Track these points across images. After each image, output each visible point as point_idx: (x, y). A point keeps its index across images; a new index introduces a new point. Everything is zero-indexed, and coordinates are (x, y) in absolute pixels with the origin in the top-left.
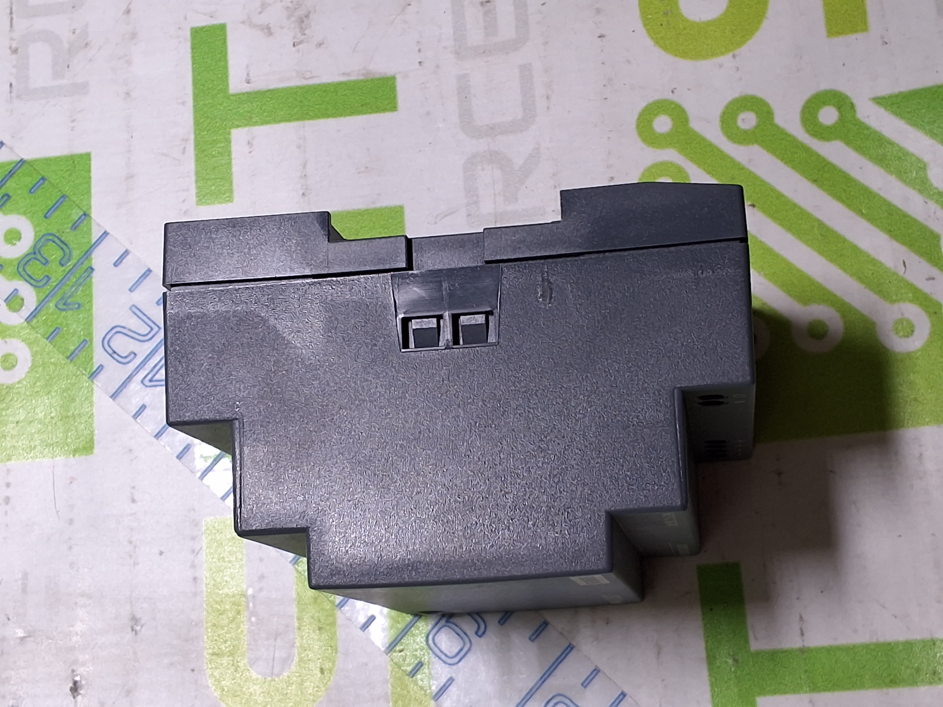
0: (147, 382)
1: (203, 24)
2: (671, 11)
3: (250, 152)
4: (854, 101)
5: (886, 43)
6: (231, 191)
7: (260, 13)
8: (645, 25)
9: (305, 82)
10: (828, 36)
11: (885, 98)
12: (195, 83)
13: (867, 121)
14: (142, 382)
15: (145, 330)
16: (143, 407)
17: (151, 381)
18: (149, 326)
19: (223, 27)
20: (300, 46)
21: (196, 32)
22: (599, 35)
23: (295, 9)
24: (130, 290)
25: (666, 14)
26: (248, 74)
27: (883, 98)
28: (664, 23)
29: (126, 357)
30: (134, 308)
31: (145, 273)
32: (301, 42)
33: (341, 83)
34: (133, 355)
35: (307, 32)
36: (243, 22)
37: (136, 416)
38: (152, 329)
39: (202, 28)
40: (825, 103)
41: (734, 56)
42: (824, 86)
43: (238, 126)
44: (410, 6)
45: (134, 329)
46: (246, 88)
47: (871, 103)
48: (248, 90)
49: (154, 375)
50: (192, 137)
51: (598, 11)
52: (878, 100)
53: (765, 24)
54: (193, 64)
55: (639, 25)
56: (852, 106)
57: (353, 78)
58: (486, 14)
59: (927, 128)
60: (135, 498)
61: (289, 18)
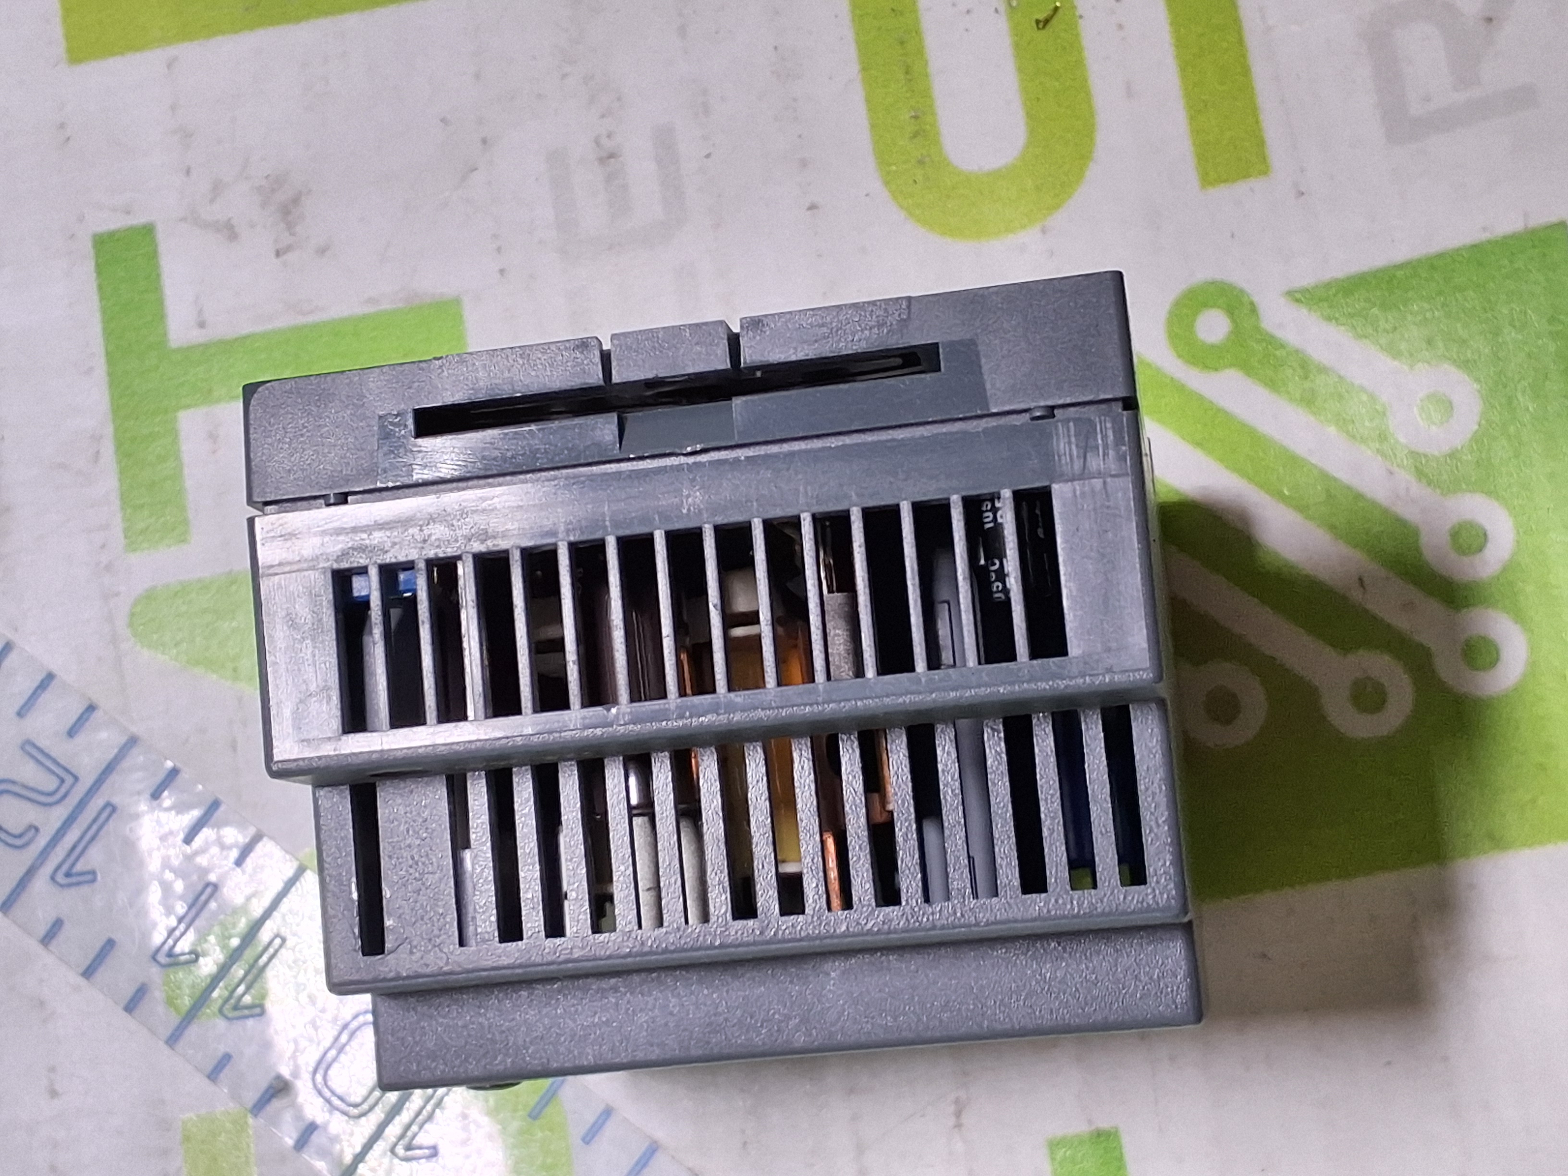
0: (60, 878)
1: (112, 227)
2: (929, 155)
3: (214, 452)
4: (1255, 299)
5: (1303, 194)
6: (186, 522)
7: (212, 201)
8: (887, 183)
9: (301, 320)
10: (1203, 187)
11: (1307, 290)
12: (108, 333)
13: (1279, 334)
14: (53, 878)
15: (50, 784)
16: (57, 925)
17: (68, 875)
18: (58, 776)
19: (148, 231)
20: (290, 257)
21: (101, 242)
22: (807, 205)
23: (273, 191)
24: (20, 714)
25: (921, 162)
26: (200, 312)
27: (1305, 291)
28: (919, 178)
29: (20, 836)
30: (28, 748)
31: (42, 682)
32: (289, 249)
33: (364, 317)
34: (33, 831)
35: (298, 229)
36: (183, 219)
37: (47, 939)
38: (62, 781)
39: (111, 234)
40: (1205, 305)
41: (1044, 231)
42: (1203, 274)
43: (188, 407)
44: (475, 173)
45: (31, 784)
46: (196, 336)
47: (1282, 301)
48: (201, 340)
49: (73, 865)
50: (109, 430)
51: (804, 163)
52: (1298, 296)
53: (1093, 172)
54: (102, 299)
55: (876, 185)
56: (1253, 309)
57: (386, 306)
58: (609, 178)
59: (1383, 341)
60: (57, 1087)
61: (264, 205)
